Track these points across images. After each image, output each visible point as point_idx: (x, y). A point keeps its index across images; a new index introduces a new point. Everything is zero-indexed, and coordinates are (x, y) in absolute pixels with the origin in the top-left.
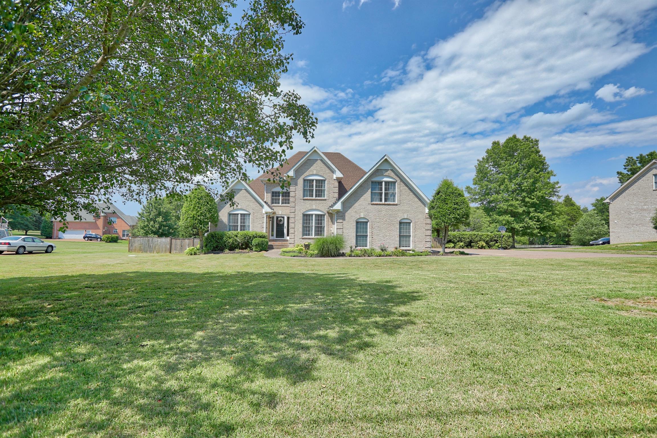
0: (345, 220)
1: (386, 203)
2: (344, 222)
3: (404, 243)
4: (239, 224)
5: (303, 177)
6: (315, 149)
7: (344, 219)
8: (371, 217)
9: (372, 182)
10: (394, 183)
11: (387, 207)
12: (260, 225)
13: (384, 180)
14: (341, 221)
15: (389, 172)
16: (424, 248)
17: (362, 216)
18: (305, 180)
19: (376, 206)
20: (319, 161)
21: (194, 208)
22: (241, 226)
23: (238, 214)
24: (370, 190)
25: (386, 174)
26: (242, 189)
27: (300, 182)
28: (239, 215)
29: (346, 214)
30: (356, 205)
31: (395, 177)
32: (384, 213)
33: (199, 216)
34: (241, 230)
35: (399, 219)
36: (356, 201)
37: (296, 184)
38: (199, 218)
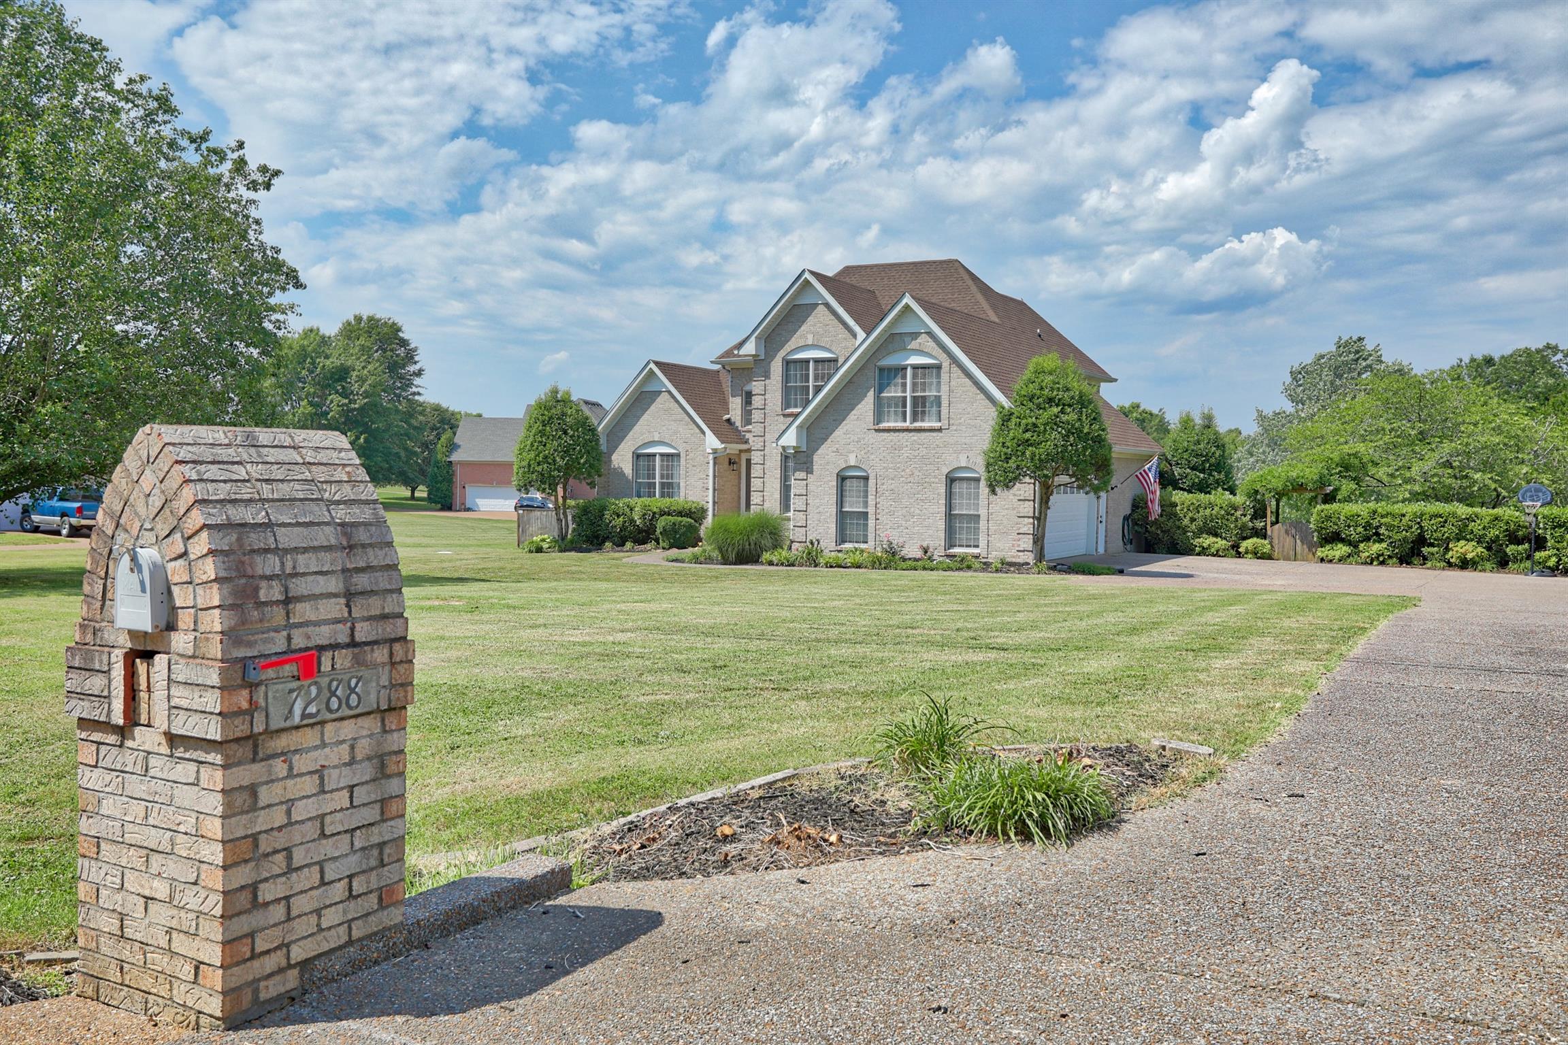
0: (812, 473)
1: (918, 424)
2: (811, 478)
3: (962, 536)
4: (657, 480)
5: (782, 354)
6: (807, 275)
7: (809, 471)
8: (874, 467)
9: (881, 370)
10: (938, 367)
11: (915, 436)
12: (700, 483)
13: (908, 362)
14: (802, 475)
15: (923, 338)
16: (1014, 552)
17: (852, 464)
18: (787, 363)
19: (886, 434)
20: (821, 308)
21: (532, 445)
22: (663, 485)
23: (654, 455)
24: (871, 394)
25: (914, 345)
26: (661, 392)
27: (777, 367)
28: (658, 457)
29: (816, 458)
30: (839, 433)
31: (937, 351)
32: (906, 453)
33: (539, 464)
34: (662, 495)
35: (945, 471)
36: (838, 422)
37: (767, 376)
38: (539, 469)
